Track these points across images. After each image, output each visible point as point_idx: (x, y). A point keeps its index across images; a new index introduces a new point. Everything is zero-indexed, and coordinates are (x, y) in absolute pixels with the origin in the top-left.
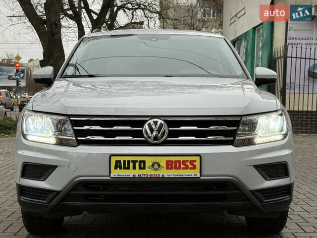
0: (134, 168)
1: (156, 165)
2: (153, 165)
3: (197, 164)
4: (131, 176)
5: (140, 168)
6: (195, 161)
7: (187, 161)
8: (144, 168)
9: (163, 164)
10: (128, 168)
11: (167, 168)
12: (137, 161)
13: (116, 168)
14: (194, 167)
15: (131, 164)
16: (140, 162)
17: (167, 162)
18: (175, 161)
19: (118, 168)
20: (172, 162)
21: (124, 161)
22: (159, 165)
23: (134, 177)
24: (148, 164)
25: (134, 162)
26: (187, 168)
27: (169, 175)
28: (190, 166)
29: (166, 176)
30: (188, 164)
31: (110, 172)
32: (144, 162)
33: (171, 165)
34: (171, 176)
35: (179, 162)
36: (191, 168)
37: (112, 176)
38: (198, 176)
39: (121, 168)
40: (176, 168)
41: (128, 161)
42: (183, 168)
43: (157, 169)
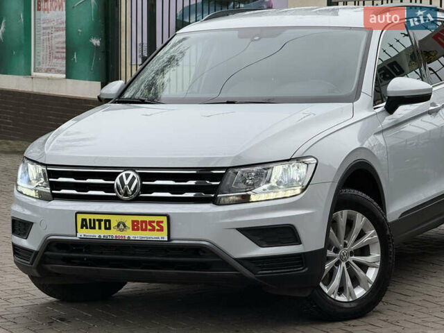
0: (100, 228)
1: (121, 225)
2: (118, 225)
3: (165, 225)
4: (97, 237)
5: (106, 228)
6: (162, 222)
7: (154, 222)
8: (109, 228)
9: (129, 224)
10: (94, 228)
11: (133, 229)
12: (102, 220)
13: (82, 228)
14: (161, 229)
15: (97, 223)
16: (106, 221)
17: (133, 222)
18: (141, 221)
19: (84, 228)
20: (137, 222)
21: (90, 220)
22: (125, 226)
23: (100, 238)
24: (114, 224)
25: (100, 221)
26: (153, 229)
27: (135, 237)
28: (157, 228)
29: (132, 238)
30: (155, 224)
31: (77, 232)
32: (109, 221)
33: (137, 225)
35: (145, 222)
36: (158, 230)
37: (78, 236)
38: (166, 239)
39: (87, 228)
40: (142, 230)
41: (94, 220)
42: (150, 230)
43: (123, 230)
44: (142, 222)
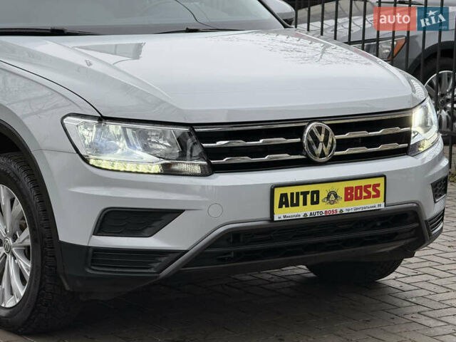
0: (305, 204)
1: (332, 196)
2: (328, 197)
3: (381, 189)
4: (302, 217)
5: (313, 203)
6: (378, 185)
7: (369, 186)
8: (317, 202)
9: (341, 193)
10: (297, 205)
12: (308, 192)
13: (280, 206)
14: (378, 194)
15: (301, 197)
16: (313, 192)
17: (346, 189)
18: (355, 187)
19: (284, 206)
20: (351, 188)
21: (292, 194)
22: (336, 196)
23: (305, 218)
24: (323, 195)
25: (305, 194)
26: (369, 196)
27: (349, 210)
28: (373, 193)
29: (345, 212)
30: (370, 189)
31: (272, 214)
32: (317, 192)
33: (351, 194)
34: (351, 211)
35: (360, 187)
36: (374, 197)
37: (276, 218)
38: (383, 207)
39: (287, 206)
40: (357, 198)
41: (297, 194)
42: (365, 198)
43: (334, 202)
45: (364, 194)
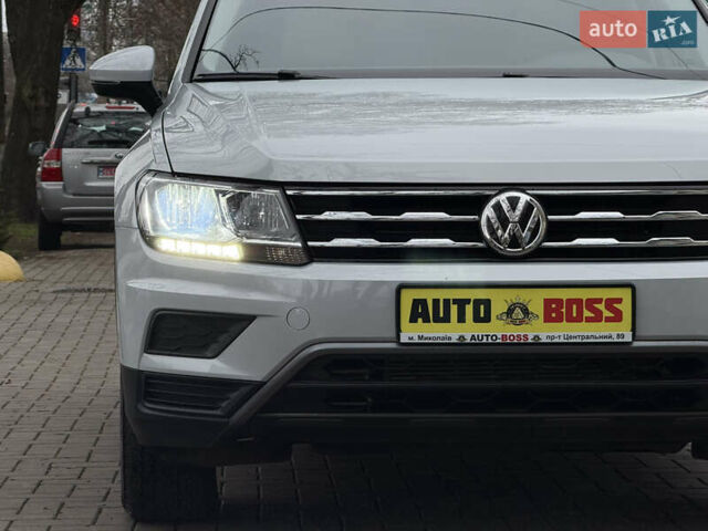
0: (461, 319)
1: (518, 310)
2: (510, 312)
3: (626, 308)
4: (454, 340)
5: (477, 319)
6: (619, 301)
7: (599, 301)
8: (487, 319)
9: (537, 307)
10: (447, 319)
11: (548, 319)
12: (468, 301)
13: (413, 319)
14: (618, 317)
15: (454, 309)
16: (477, 303)
17: (548, 302)
18: (568, 300)
19: (420, 320)
20: (559, 302)
21: (436, 302)
22: (526, 311)
23: (461, 343)
24: (498, 308)
25: (462, 303)
26: (598, 318)
27: (553, 337)
28: (607, 314)
29: (544, 340)
30: (601, 307)
31: (398, 330)
32: (487, 303)
33: (558, 311)
34: (556, 340)
35: (579, 302)
36: (608, 320)
37: (404, 339)
38: (628, 338)
39: (426, 320)
40: (570, 319)
41: (447, 302)
42: (589, 320)
43: (521, 322)
44: (570, 302)
45: (587, 313)
